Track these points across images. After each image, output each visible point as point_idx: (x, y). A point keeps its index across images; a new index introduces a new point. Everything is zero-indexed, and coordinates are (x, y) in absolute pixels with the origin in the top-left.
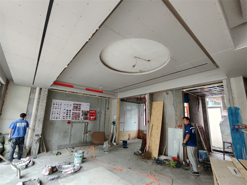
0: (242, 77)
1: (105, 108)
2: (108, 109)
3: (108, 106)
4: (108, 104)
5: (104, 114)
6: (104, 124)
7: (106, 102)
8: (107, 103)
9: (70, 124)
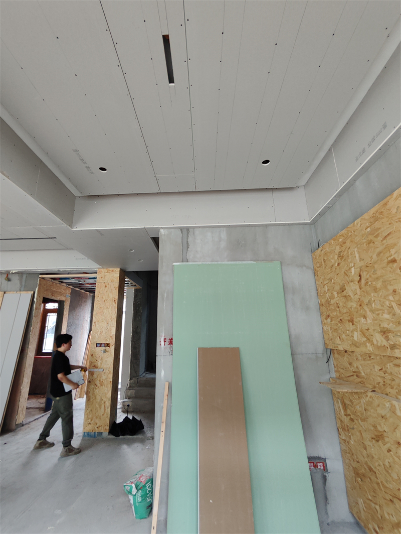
0: (119, 269)
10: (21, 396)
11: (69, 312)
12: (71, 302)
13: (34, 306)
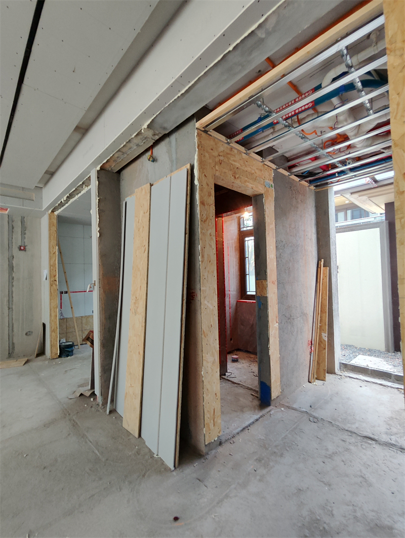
1: (10, 247)
2: (25, 250)
3: (23, 238)
4: (23, 234)
5: (6, 266)
6: (6, 299)
7: (12, 229)
8: (18, 229)
10: (205, 390)
11: (275, 219)
12: (276, 199)
13: (197, 196)
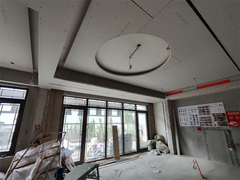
9: (202, 131)
